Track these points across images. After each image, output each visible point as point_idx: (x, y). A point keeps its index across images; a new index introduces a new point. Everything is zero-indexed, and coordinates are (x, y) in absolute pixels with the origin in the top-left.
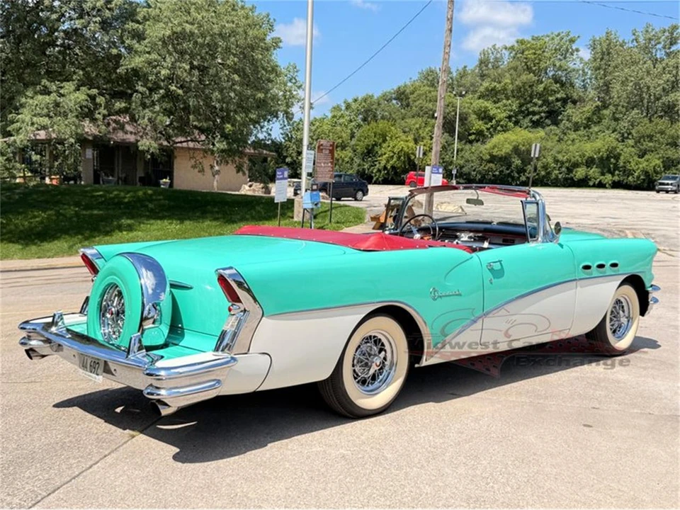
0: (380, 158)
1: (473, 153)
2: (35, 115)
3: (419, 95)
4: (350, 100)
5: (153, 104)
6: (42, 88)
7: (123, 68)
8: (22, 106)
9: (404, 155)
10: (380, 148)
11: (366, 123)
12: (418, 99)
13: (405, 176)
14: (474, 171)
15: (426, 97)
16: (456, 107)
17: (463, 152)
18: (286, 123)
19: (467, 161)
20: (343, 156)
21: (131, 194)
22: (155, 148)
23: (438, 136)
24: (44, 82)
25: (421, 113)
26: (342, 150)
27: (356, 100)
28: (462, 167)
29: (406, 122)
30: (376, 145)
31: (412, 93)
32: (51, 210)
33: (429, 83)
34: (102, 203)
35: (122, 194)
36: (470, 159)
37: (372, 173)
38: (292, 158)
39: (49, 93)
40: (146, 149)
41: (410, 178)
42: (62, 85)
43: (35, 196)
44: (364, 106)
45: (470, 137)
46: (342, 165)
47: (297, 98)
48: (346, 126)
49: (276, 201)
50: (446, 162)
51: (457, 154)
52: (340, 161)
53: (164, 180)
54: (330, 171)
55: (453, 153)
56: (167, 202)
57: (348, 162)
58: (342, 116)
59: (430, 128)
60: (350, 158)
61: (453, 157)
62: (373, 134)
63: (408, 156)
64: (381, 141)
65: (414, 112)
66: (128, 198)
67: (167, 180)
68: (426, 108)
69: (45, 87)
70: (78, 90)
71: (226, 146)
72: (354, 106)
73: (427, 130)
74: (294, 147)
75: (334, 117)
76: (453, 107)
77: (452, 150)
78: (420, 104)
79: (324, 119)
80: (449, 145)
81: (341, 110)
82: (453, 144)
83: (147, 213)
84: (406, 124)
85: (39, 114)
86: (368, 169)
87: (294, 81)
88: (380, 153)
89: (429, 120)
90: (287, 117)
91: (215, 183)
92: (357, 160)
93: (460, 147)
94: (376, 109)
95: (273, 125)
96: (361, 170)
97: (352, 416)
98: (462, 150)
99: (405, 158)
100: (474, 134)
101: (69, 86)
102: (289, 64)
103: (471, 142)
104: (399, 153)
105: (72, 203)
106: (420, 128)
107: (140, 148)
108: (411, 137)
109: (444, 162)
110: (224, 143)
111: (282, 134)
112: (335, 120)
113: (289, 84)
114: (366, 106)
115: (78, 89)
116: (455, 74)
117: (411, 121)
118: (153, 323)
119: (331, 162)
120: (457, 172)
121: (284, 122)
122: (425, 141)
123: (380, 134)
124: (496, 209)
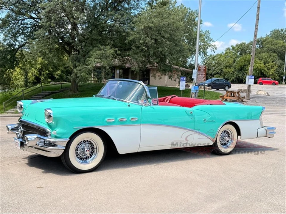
0: (247, 72)
3: (268, 42)
4: (234, 46)
6: (99, 48)
7: (127, 40)
10: (247, 67)
11: (241, 55)
12: (267, 44)
13: (257, 80)
15: (271, 43)
20: (229, 71)
22: (138, 69)
23: (253, 61)
24: (100, 46)
25: (268, 51)
26: (229, 68)
27: (237, 45)
29: (261, 55)
30: (245, 65)
33: (275, 36)
37: (243, 78)
39: (101, 50)
40: (134, 70)
41: (259, 81)
42: (106, 47)
44: (241, 48)
46: (229, 75)
47: (209, 45)
48: (232, 57)
49: (180, 90)
50: (280, 73)
52: (228, 73)
53: (146, 82)
54: (204, 78)
57: (231, 73)
58: (230, 53)
60: (233, 72)
61: (284, 71)
62: (244, 61)
63: (260, 70)
64: (247, 64)
65: (265, 50)
68: (271, 48)
70: (111, 49)
72: (236, 48)
73: (271, 58)
76: (284, 47)
77: (283, 68)
78: (268, 46)
79: (222, 54)
81: (230, 50)
84: (261, 56)
85: (97, 58)
86: (241, 77)
87: (208, 38)
88: (247, 69)
89: (272, 54)
90: (204, 54)
92: (236, 73)
94: (246, 49)
96: (238, 77)
101: (108, 48)
102: (206, 30)
104: (256, 69)
106: (267, 58)
108: (262, 62)
109: (278, 73)
112: (227, 54)
117: (263, 54)
119: (204, 74)
121: (203, 56)
122: (269, 63)
123: (247, 61)
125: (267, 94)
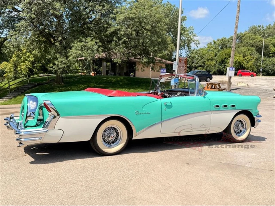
0: (227, 64)
1: (270, 62)
2: (76, 50)
3: (247, 37)
4: (216, 40)
5: (120, 44)
6: (80, 40)
7: (108, 32)
8: (73, 46)
9: (238, 63)
10: (228, 60)
11: (222, 49)
12: (246, 39)
13: (237, 72)
14: (270, 69)
15: (250, 38)
16: (263, 42)
17: (266, 61)
18: (188, 50)
19: (267, 65)
21: (116, 79)
22: (120, 61)
23: (233, 55)
24: (81, 37)
25: (247, 45)
26: (211, 61)
27: (218, 40)
28: (265, 68)
29: (240, 49)
30: (226, 58)
31: (243, 37)
32: (86, 84)
33: (253, 32)
34: (105, 82)
35: (112, 79)
36: (268, 64)
37: (224, 70)
38: (190, 65)
39: (82, 42)
40: (116, 62)
41: (239, 73)
42: (87, 39)
43: (83, 80)
45: (270, 55)
46: (211, 67)
47: (193, 40)
48: (213, 51)
49: (161, 82)
50: (258, 66)
51: (263, 62)
52: (210, 66)
53: (132, 74)
54: (184, 70)
55: (261, 62)
56: (127, 82)
57: (213, 66)
58: (212, 47)
59: (250, 51)
60: (214, 64)
61: (261, 63)
62: (225, 54)
63: (240, 63)
64: (228, 57)
65: (244, 44)
66: (114, 80)
67: (133, 74)
68: (249, 43)
69: (81, 39)
71: (147, 60)
72: (217, 43)
73: (249, 52)
74: (191, 60)
75: (208, 47)
76: (261, 42)
77: (260, 61)
78: (246, 41)
79: (204, 48)
80: (259, 58)
81: (212, 44)
82: (261, 58)
83: (119, 86)
85: (78, 49)
86: (222, 69)
87: (192, 33)
88: (227, 62)
89: (250, 48)
90: (188, 48)
91: (150, 75)
92: (217, 65)
93: (264, 59)
94: (227, 44)
95: (183, 52)
96: (219, 69)
97: (102, 155)
98: (265, 60)
99: (238, 64)
100: (272, 53)
101: (89, 39)
103: (270, 57)
104: (236, 62)
105: (94, 82)
106: (246, 51)
107: (114, 62)
108: (242, 55)
109: (256, 66)
110: (147, 59)
111: (186, 55)
112: (209, 48)
113: (190, 35)
114: (223, 42)
115: (92, 40)
116: (265, 28)
117: (242, 48)
118: (33, 118)
119: (185, 66)
120: (263, 70)
121: (187, 50)
122: (248, 57)
123: (228, 54)
124: (267, 86)
125: (247, 86)
